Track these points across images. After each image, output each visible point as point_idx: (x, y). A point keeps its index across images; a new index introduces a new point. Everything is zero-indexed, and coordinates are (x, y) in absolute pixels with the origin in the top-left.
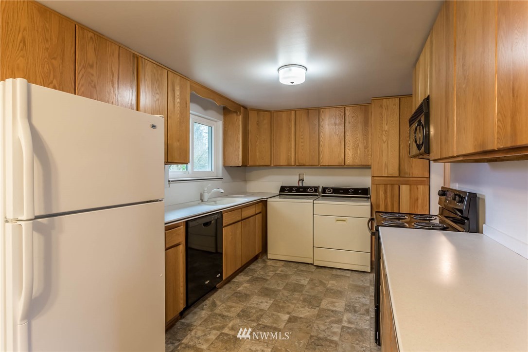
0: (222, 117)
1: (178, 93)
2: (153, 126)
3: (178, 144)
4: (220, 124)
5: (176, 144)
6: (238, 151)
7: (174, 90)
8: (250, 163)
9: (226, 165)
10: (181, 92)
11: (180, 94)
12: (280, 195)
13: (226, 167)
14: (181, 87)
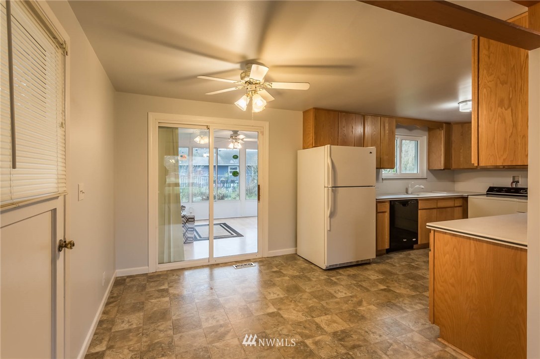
0: (427, 133)
1: (387, 128)
2: (371, 153)
3: (387, 157)
4: (425, 139)
5: (386, 157)
6: (441, 158)
7: (384, 127)
8: (454, 166)
9: (430, 168)
10: (389, 127)
11: (389, 128)
12: (487, 194)
13: (431, 170)
14: (389, 124)
